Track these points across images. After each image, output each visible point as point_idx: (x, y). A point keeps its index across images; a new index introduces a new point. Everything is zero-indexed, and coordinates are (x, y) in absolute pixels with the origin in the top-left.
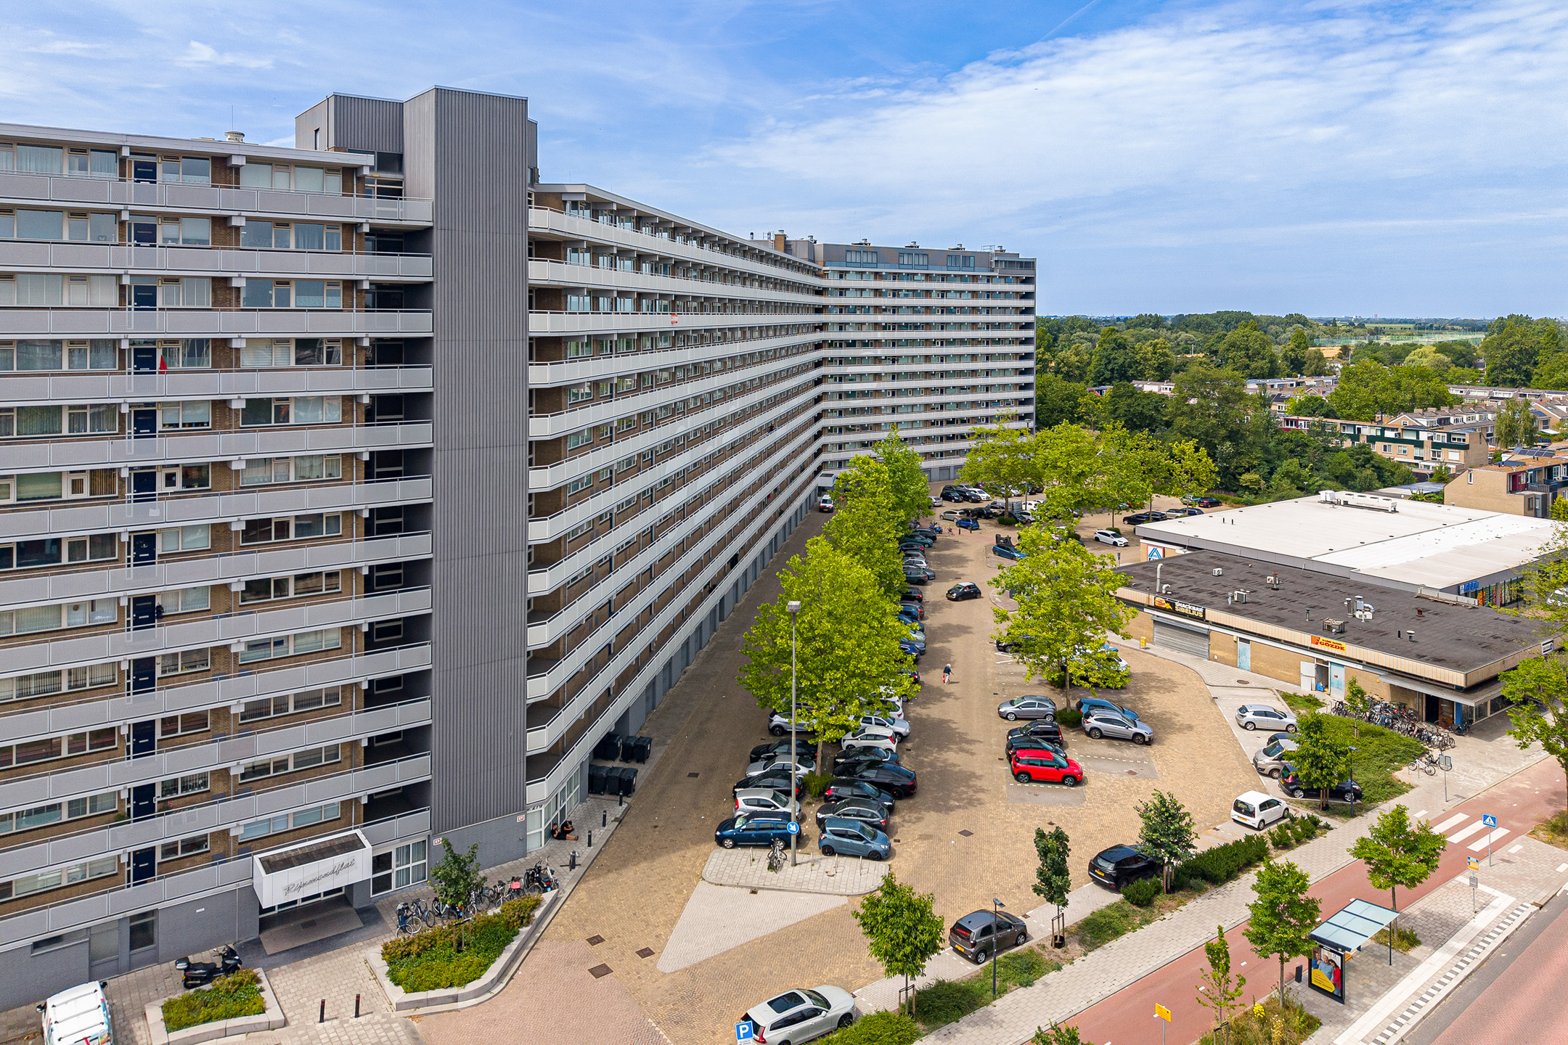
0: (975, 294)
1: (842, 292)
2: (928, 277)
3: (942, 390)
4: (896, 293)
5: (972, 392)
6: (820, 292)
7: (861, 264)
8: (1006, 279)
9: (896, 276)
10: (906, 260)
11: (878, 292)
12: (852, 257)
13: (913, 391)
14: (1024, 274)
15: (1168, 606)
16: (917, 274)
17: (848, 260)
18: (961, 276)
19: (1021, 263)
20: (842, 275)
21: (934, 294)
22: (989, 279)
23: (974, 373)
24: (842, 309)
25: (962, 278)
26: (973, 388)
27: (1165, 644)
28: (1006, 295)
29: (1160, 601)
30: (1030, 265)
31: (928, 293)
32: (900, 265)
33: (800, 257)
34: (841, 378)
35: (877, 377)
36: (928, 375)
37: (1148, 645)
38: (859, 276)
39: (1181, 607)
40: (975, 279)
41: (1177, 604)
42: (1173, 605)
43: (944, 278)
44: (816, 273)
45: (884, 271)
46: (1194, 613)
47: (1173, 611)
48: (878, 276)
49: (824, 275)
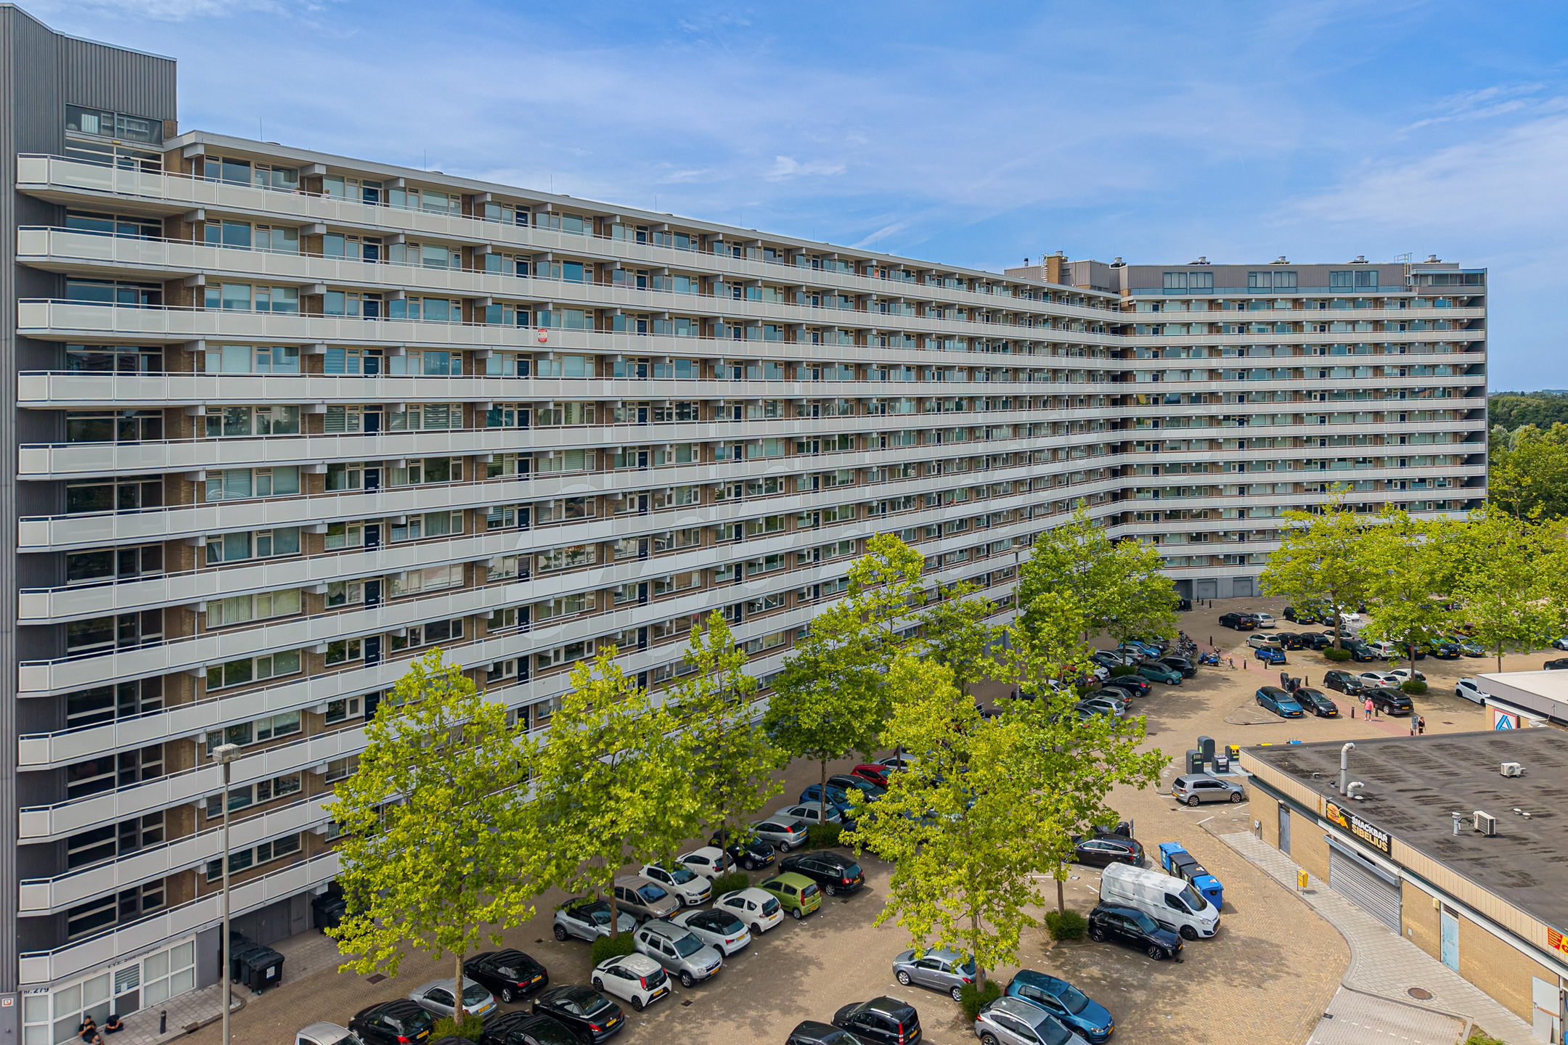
0: (1378, 325)
1: (1158, 329)
3: (1323, 464)
4: (1243, 327)
5: (1376, 467)
6: (1123, 330)
7: (1187, 290)
8: (1434, 301)
9: (1242, 305)
10: (1260, 281)
11: (1213, 327)
12: (1174, 281)
13: (1272, 464)
14: (1467, 292)
15: (1341, 820)
17: (1167, 285)
18: (1354, 300)
19: (1461, 276)
20: (1157, 306)
21: (1307, 327)
22: (1404, 303)
23: (1378, 439)
24: (1157, 352)
25: (1355, 303)
26: (1378, 461)
27: (1344, 890)
28: (1434, 323)
30: (1475, 278)
31: (1297, 326)
32: (1250, 289)
34: (1157, 446)
35: (1213, 443)
36: (1297, 441)
37: (1314, 882)
38: (1184, 306)
39: (1360, 826)
40: (1378, 302)
41: (1355, 821)
42: (1349, 821)
43: (1324, 304)
44: (1112, 304)
46: (1375, 842)
47: (1348, 831)
48: (1213, 304)
49: (1131, 307)
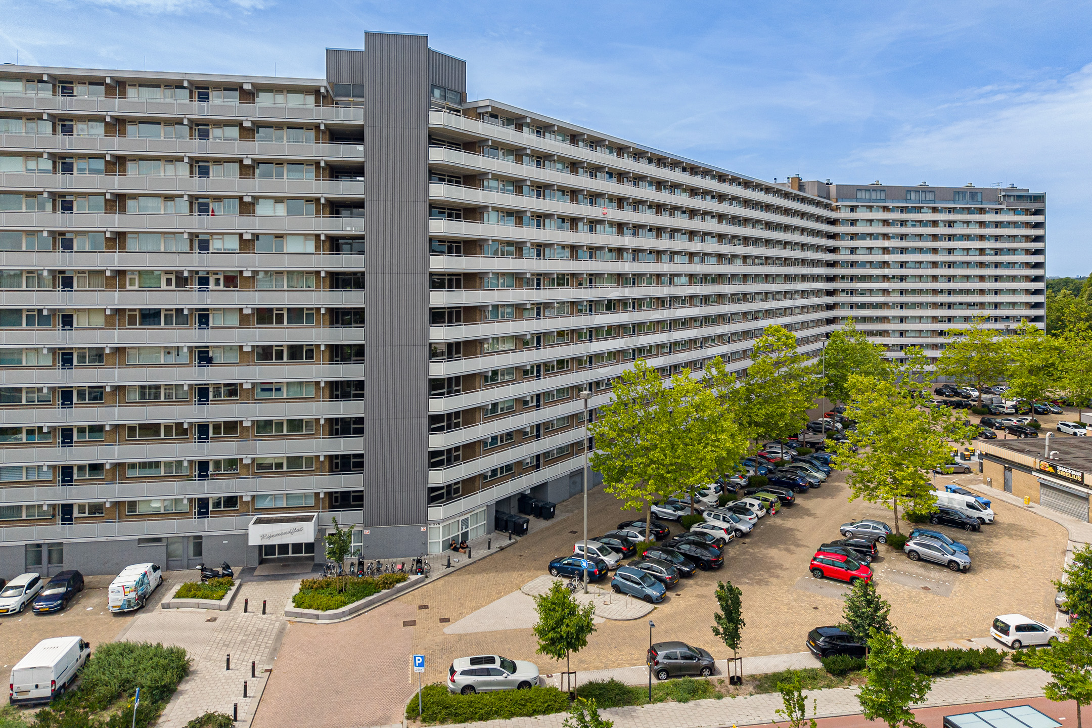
0: (982, 224)
1: (853, 222)
2: (935, 210)
4: (903, 223)
6: (833, 222)
7: (870, 200)
8: (1015, 211)
9: (903, 210)
10: (913, 196)
11: (885, 223)
12: (862, 195)
14: (1034, 206)
15: (1051, 469)
16: (922, 207)
17: (859, 197)
18: (968, 209)
19: (1030, 197)
20: (853, 209)
21: (941, 224)
22: (997, 211)
24: (853, 236)
25: (969, 211)
26: (981, 305)
27: (1050, 505)
28: (1015, 224)
29: (1045, 465)
30: (1040, 198)
31: (935, 223)
32: (907, 201)
33: (812, 194)
34: (852, 292)
37: (1031, 504)
38: (869, 210)
39: (1062, 471)
40: (982, 211)
41: (1059, 468)
42: (1055, 468)
43: (950, 210)
44: (827, 207)
45: (890, 204)
46: (1073, 477)
47: (1055, 475)
48: (885, 209)
49: (837, 209)
